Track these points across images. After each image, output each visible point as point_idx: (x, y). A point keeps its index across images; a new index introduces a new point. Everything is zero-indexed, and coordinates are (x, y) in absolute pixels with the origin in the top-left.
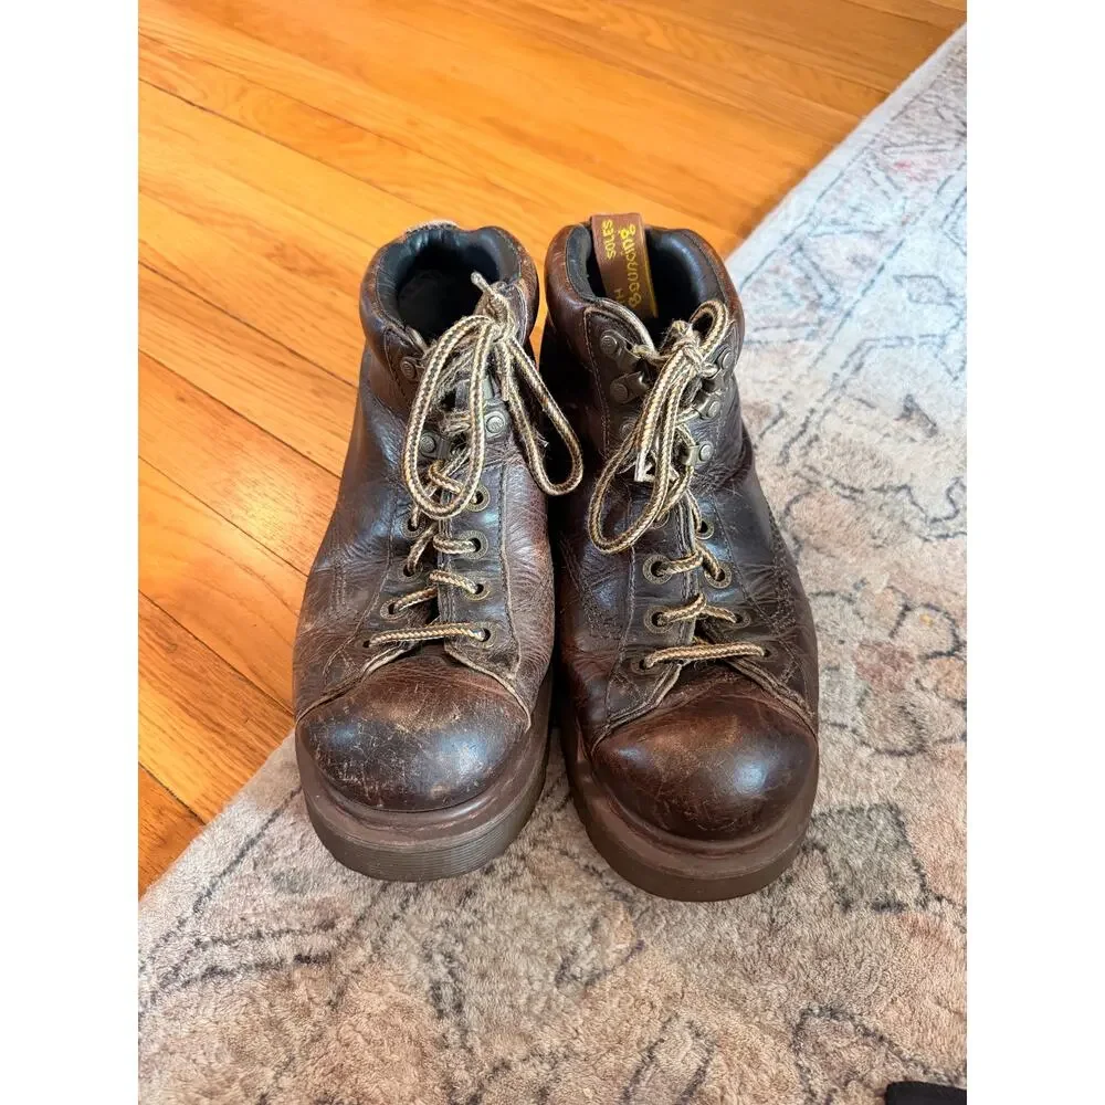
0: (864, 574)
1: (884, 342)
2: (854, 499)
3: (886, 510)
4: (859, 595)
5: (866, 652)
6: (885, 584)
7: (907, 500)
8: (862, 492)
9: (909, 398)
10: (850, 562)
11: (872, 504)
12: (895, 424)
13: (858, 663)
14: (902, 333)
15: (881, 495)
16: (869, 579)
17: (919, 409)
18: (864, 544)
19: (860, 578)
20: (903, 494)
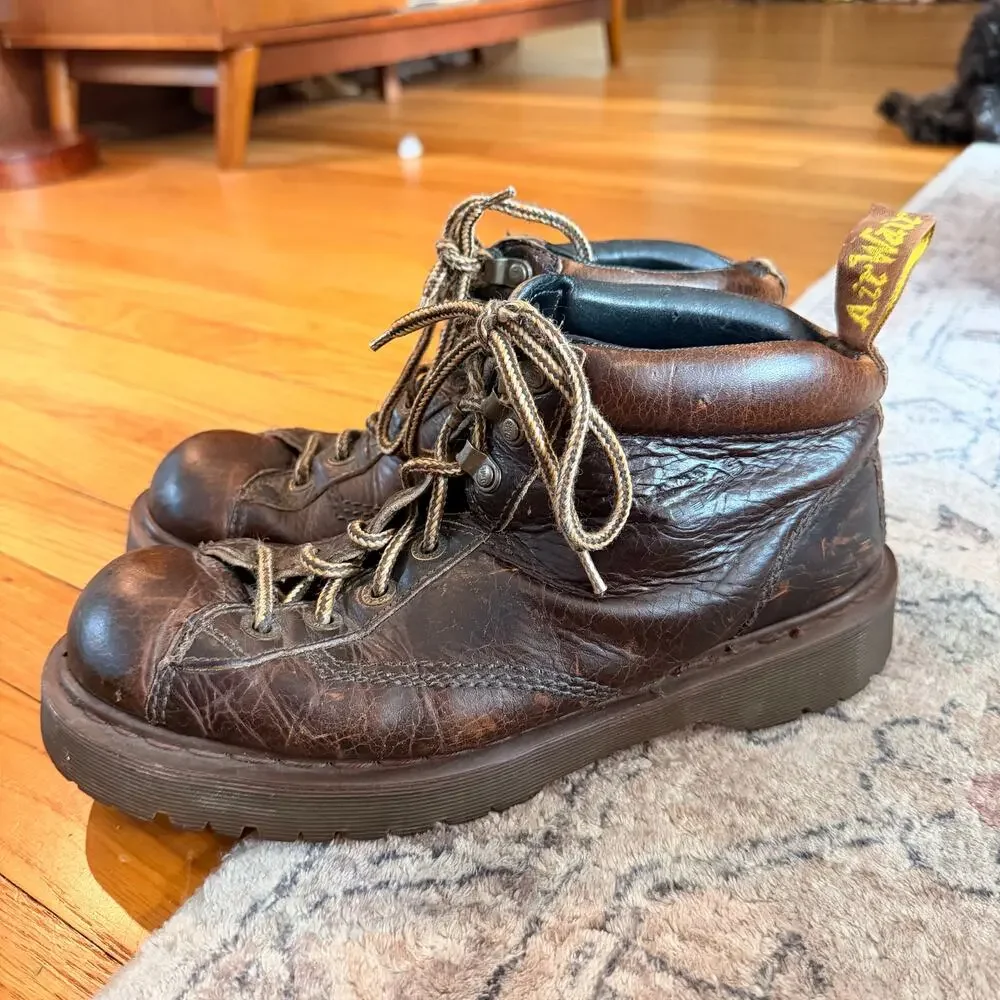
0: (951, 694)
1: (893, 460)
2: (908, 612)
3: (957, 621)
4: (952, 720)
5: (985, 791)
6: (983, 706)
7: (978, 608)
8: (917, 604)
9: (943, 508)
10: (927, 682)
11: (934, 616)
12: (934, 534)
13: (979, 807)
14: (911, 450)
15: (944, 606)
16: (959, 700)
17: (958, 517)
18: (939, 660)
19: (946, 701)
20: (969, 604)
